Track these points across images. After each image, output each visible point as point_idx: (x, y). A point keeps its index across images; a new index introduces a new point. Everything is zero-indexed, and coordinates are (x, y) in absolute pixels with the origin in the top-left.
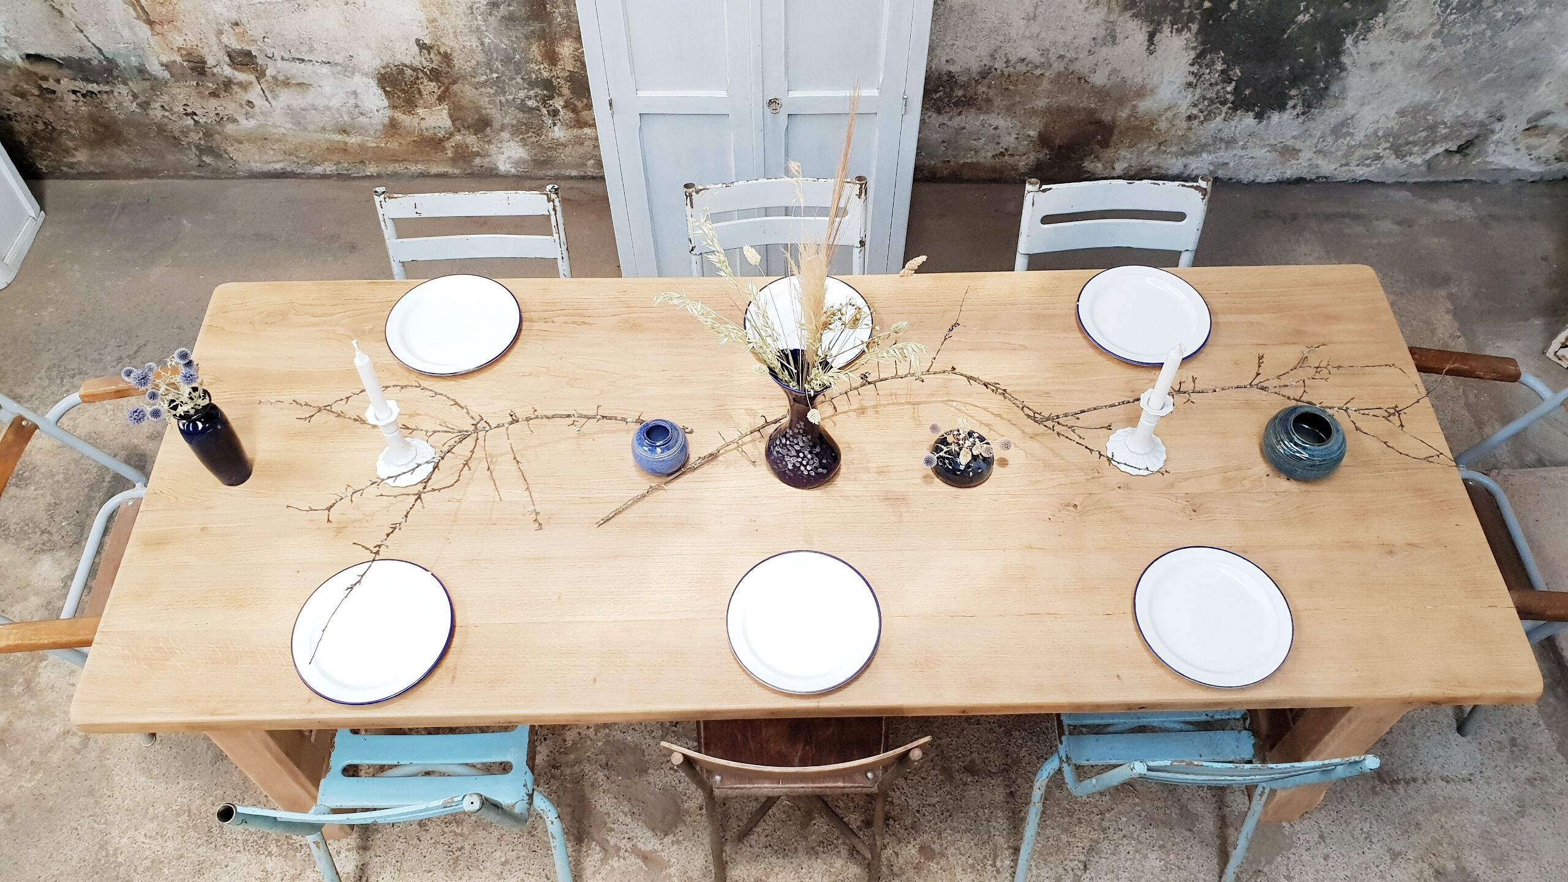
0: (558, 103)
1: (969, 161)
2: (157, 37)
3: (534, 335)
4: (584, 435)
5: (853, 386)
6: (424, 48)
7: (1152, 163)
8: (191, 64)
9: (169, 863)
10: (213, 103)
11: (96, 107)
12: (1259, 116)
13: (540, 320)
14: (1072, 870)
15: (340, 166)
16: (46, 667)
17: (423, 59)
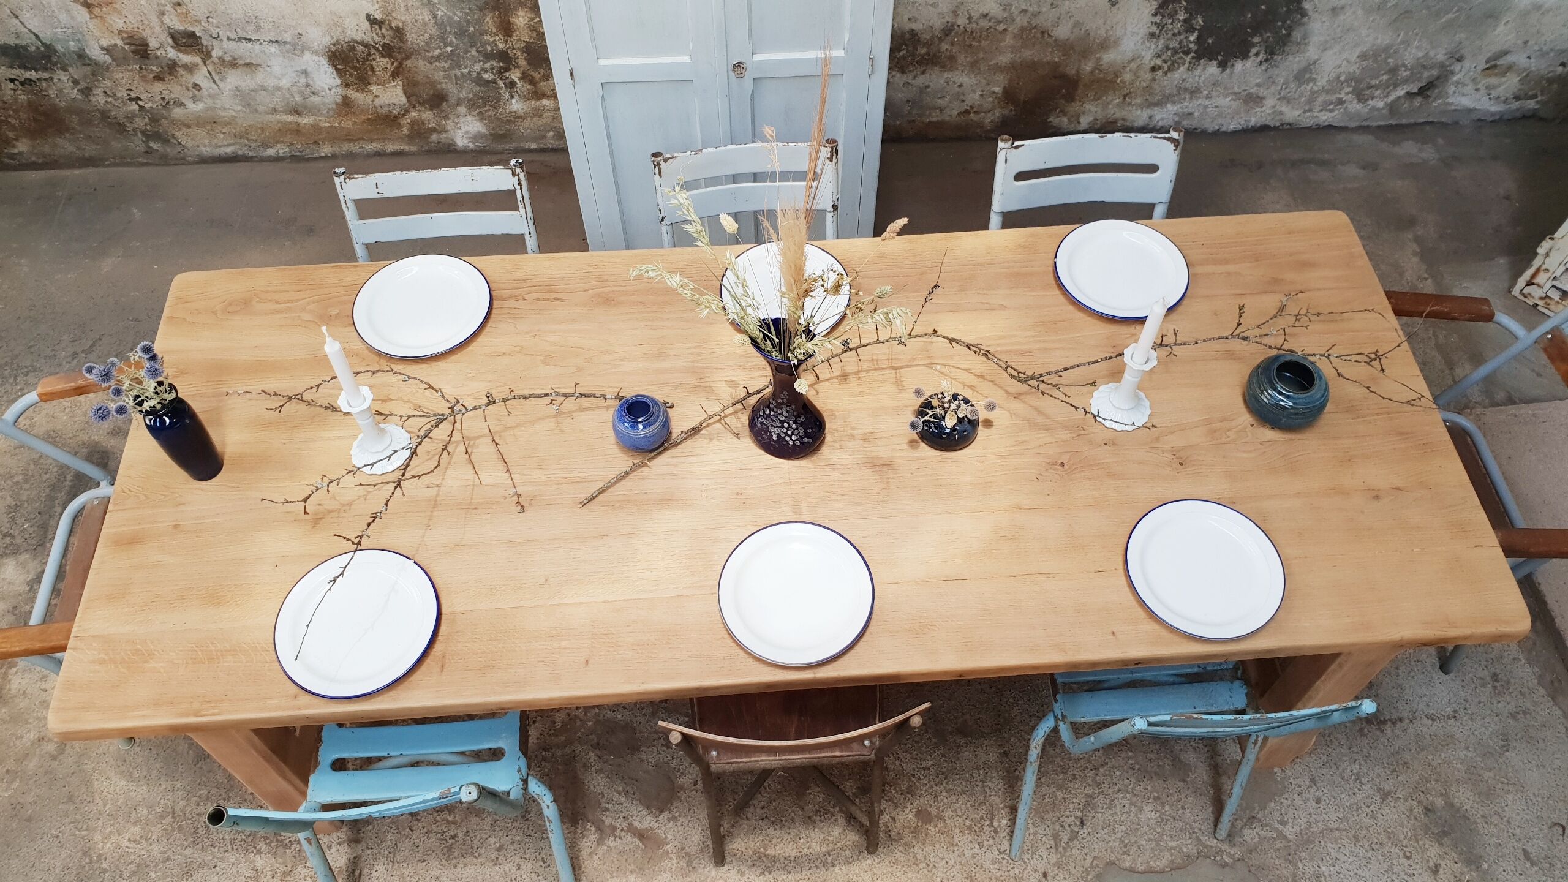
0: (515, 75)
1: (935, 119)
2: (96, 20)
3: (505, 314)
4: (563, 413)
5: (835, 353)
6: (375, 24)
7: (1118, 115)
8: (133, 47)
9: (155, 866)
10: (158, 87)
11: (35, 94)
12: (1223, 65)
13: (510, 297)
14: (1069, 826)
15: (293, 148)
16: (16, 673)
17: (374, 35)
